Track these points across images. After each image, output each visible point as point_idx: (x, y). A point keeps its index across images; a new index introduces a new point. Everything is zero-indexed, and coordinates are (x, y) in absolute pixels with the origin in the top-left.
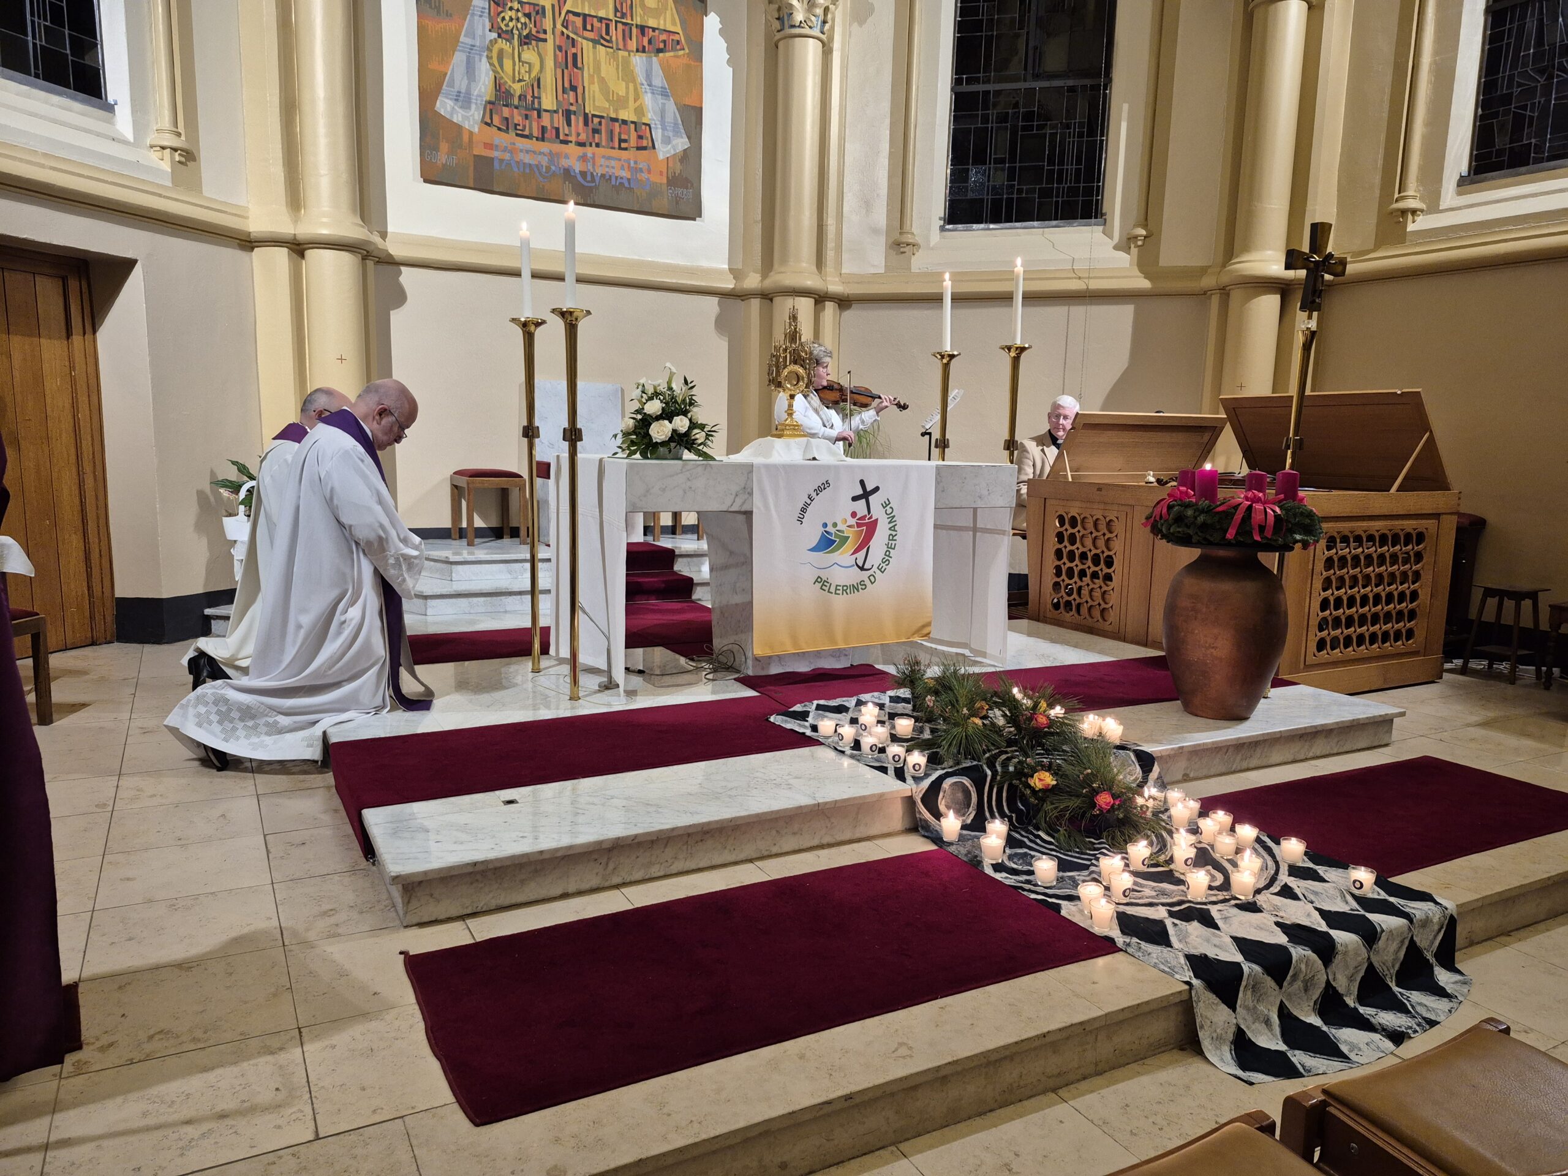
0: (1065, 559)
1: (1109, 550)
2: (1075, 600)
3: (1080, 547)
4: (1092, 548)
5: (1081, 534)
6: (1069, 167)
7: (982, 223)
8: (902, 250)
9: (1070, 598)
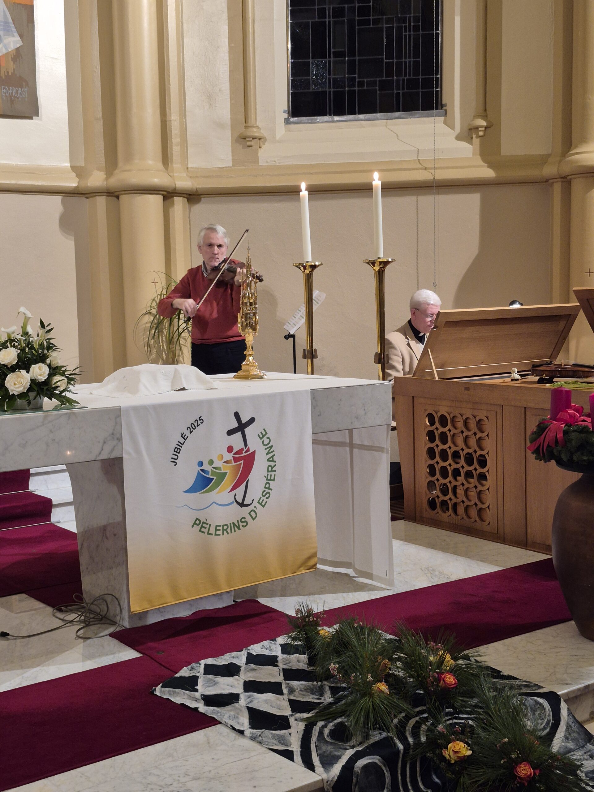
0: (438, 458)
1: (482, 449)
2: (450, 499)
3: (452, 446)
4: (464, 447)
5: (452, 433)
6: (408, 60)
7: (326, 115)
8: (249, 143)
9: (446, 498)
